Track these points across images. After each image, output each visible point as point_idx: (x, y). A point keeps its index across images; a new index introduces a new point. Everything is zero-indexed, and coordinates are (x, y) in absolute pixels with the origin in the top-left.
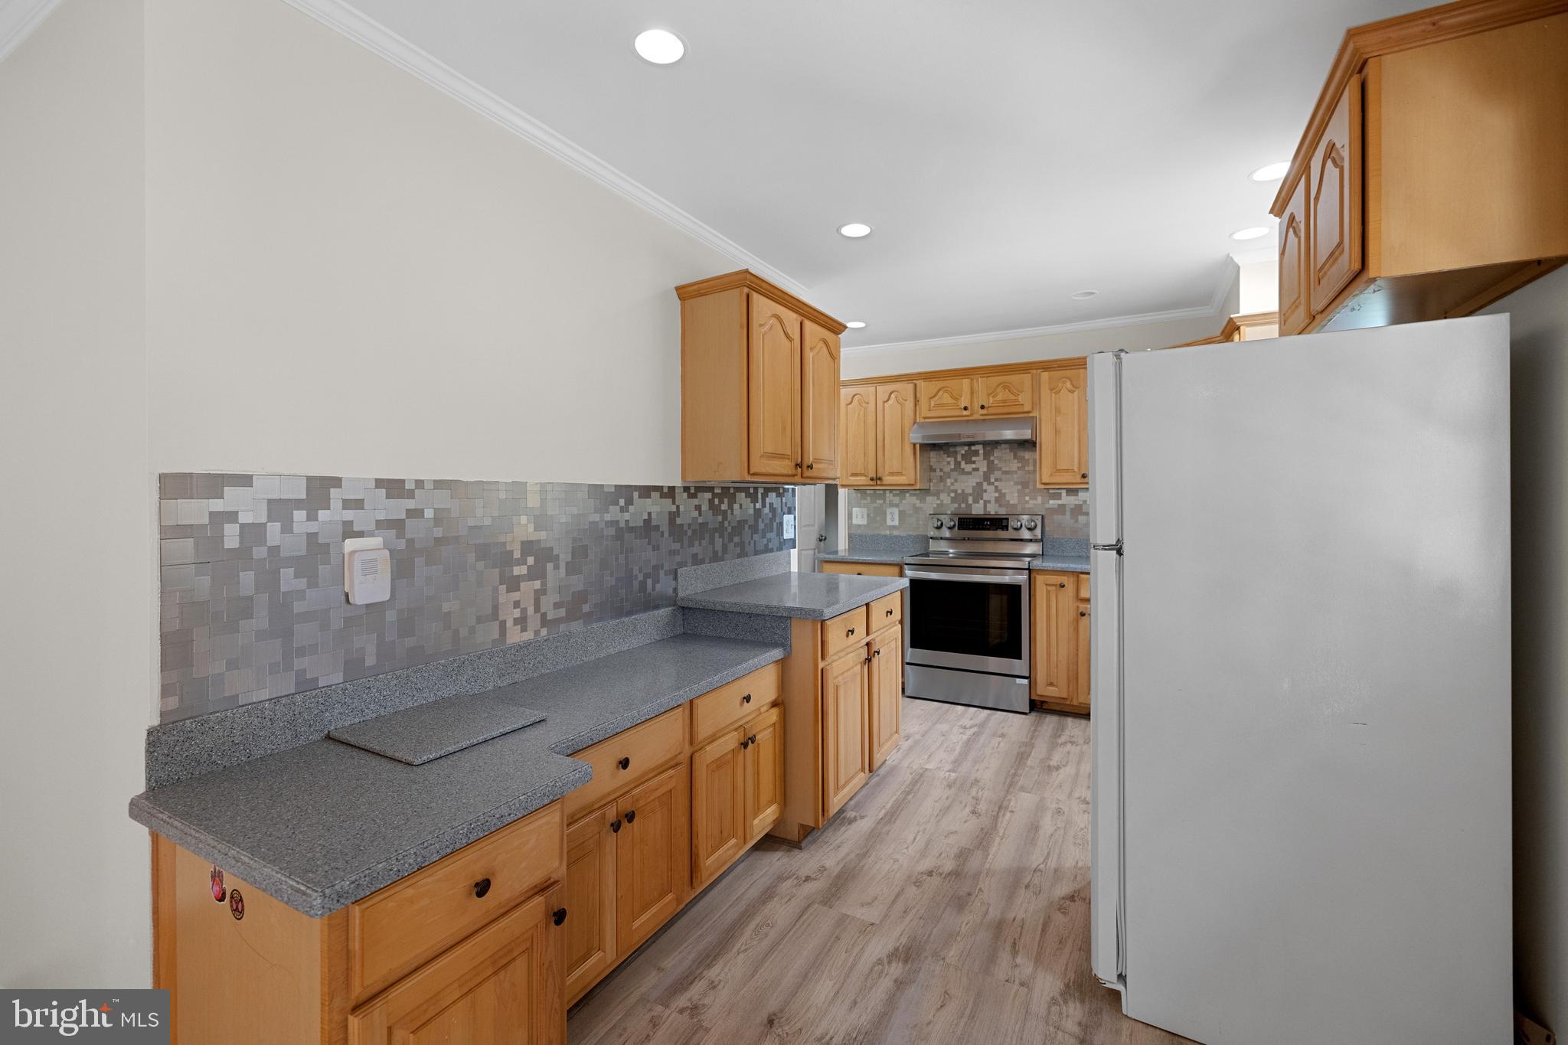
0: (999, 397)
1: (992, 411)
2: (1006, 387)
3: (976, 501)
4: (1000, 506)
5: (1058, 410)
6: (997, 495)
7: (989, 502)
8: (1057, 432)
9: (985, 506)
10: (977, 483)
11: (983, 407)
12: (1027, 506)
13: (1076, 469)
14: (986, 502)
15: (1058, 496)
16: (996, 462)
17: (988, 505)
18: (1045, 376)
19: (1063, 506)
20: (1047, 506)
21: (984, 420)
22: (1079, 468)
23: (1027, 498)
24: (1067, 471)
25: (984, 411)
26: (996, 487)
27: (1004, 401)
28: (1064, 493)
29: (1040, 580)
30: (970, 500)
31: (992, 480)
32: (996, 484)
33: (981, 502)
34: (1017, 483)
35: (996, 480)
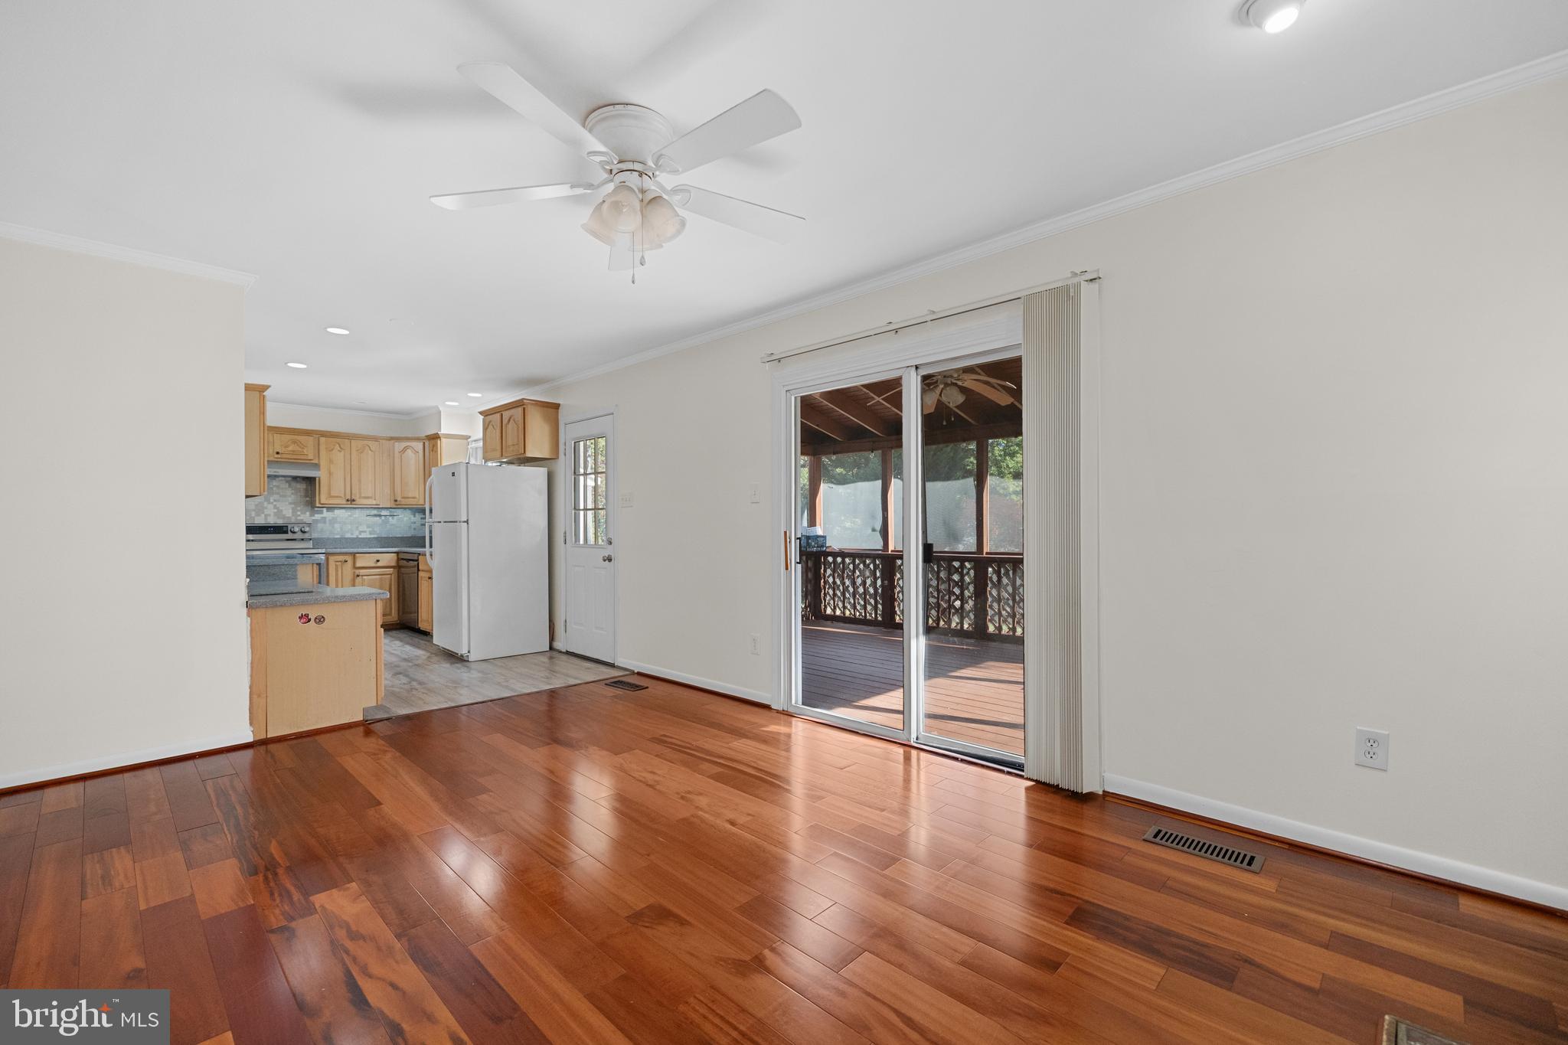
0: (290, 448)
1: (284, 456)
2: (294, 442)
3: (258, 515)
4: (278, 518)
5: (331, 461)
6: (276, 511)
7: (270, 515)
8: (330, 474)
9: (266, 519)
10: (260, 503)
11: (278, 453)
12: (299, 518)
13: (343, 496)
14: (266, 516)
15: (322, 512)
16: (274, 489)
17: (269, 518)
18: (322, 439)
19: (325, 518)
20: (313, 518)
21: (277, 461)
22: (345, 495)
23: (299, 513)
24: (337, 497)
25: (279, 456)
26: (275, 506)
27: (294, 451)
28: (325, 510)
29: (332, 559)
30: (253, 514)
31: (272, 501)
32: (275, 503)
33: (263, 515)
34: (290, 503)
35: (275, 501)
